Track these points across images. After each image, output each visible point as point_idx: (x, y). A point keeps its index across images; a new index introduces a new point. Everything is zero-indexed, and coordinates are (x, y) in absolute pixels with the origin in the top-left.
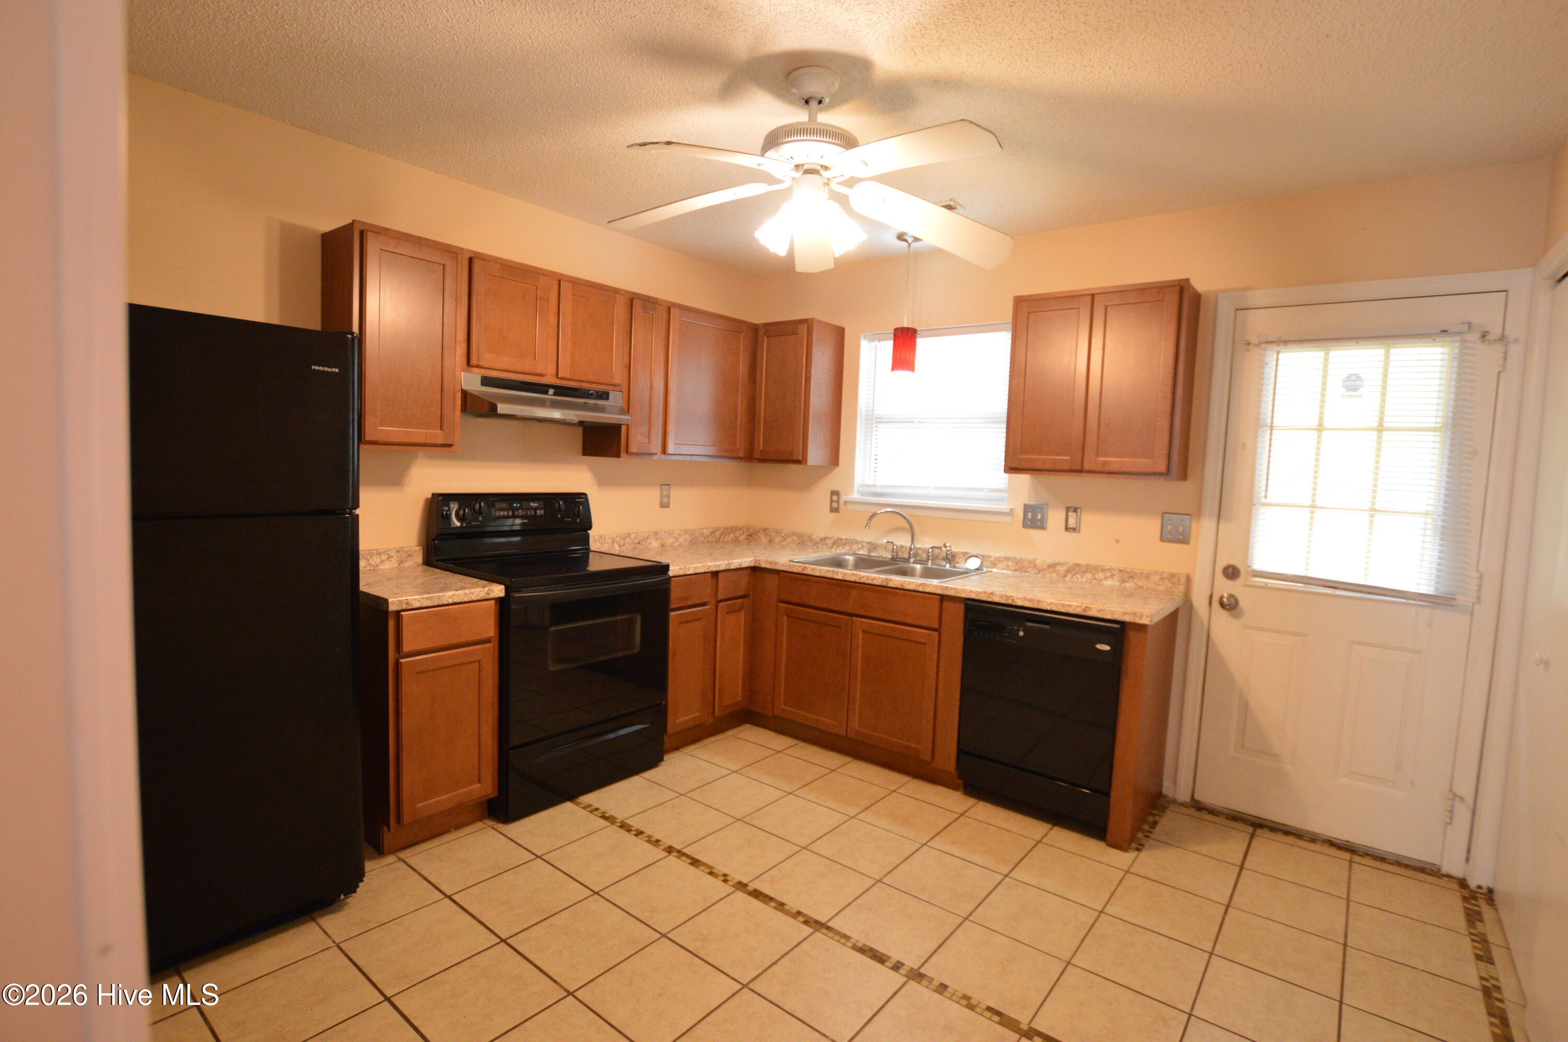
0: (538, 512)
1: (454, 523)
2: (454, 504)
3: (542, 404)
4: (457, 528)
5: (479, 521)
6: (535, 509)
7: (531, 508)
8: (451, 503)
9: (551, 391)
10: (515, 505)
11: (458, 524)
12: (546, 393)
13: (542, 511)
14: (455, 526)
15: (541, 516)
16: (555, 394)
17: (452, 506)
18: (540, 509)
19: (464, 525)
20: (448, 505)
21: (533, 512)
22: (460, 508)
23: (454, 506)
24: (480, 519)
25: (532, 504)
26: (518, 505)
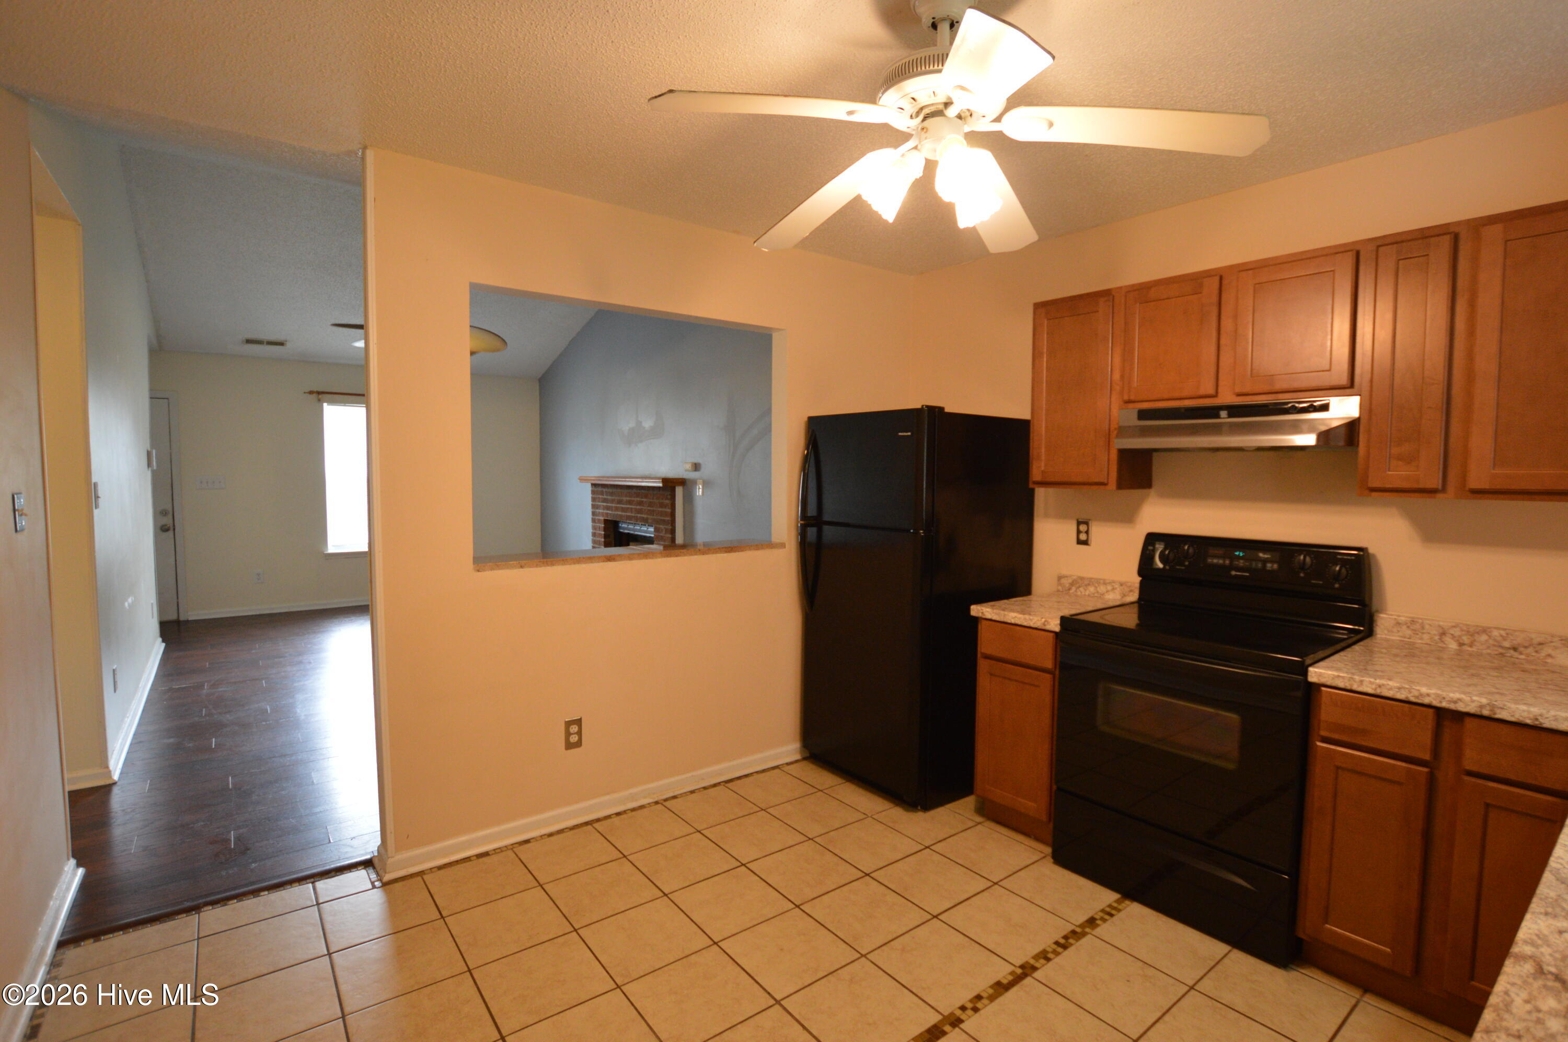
0: (1269, 566)
1: (1157, 565)
2: (1160, 544)
3: (1217, 430)
4: (1159, 569)
5: (1185, 566)
6: (1265, 561)
7: (1260, 560)
8: (1157, 543)
9: (1223, 414)
10: (1237, 553)
11: (1161, 565)
12: (1218, 416)
13: (1275, 566)
14: (1157, 567)
15: (1272, 571)
16: (1230, 416)
17: (1157, 546)
18: (1272, 562)
19: (1167, 567)
20: (1154, 545)
21: (1260, 565)
22: (1165, 549)
23: (1160, 547)
24: (1187, 563)
25: (1261, 555)
26: (1241, 554)
